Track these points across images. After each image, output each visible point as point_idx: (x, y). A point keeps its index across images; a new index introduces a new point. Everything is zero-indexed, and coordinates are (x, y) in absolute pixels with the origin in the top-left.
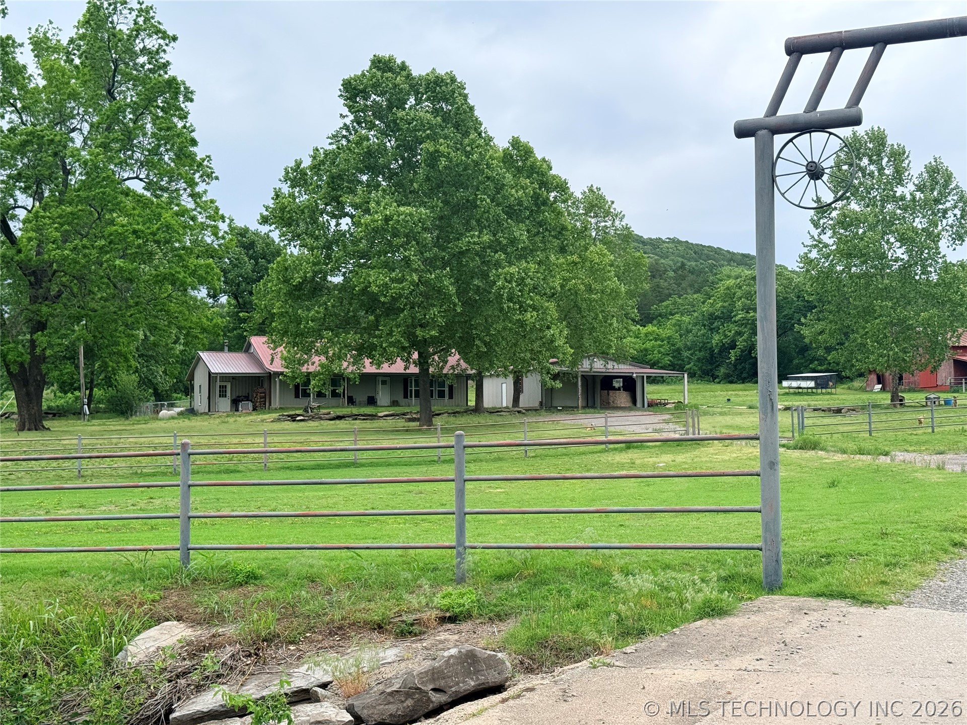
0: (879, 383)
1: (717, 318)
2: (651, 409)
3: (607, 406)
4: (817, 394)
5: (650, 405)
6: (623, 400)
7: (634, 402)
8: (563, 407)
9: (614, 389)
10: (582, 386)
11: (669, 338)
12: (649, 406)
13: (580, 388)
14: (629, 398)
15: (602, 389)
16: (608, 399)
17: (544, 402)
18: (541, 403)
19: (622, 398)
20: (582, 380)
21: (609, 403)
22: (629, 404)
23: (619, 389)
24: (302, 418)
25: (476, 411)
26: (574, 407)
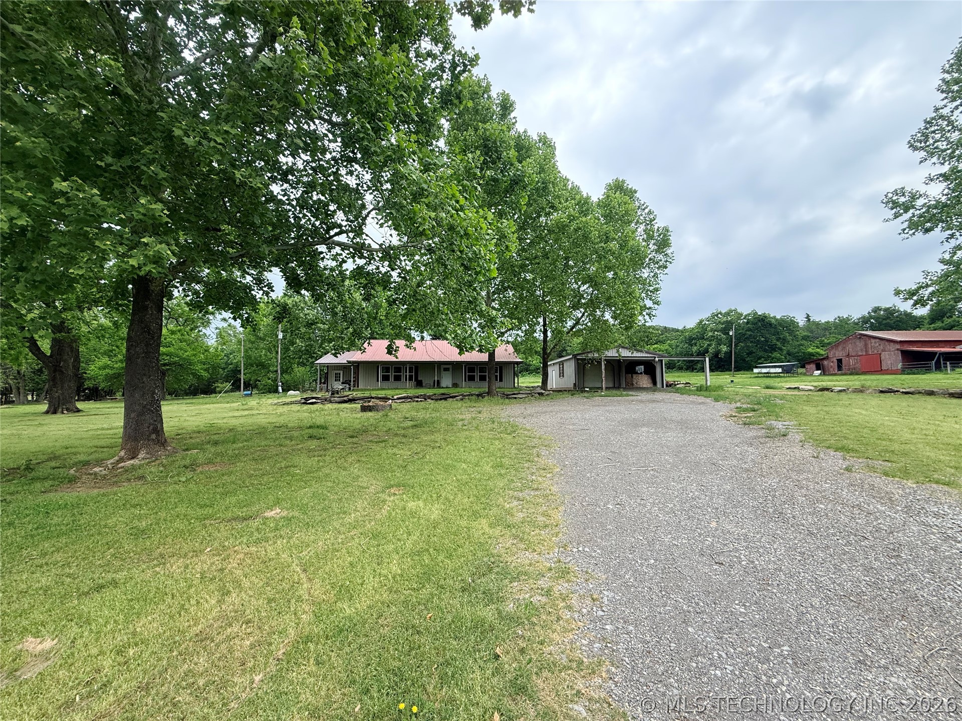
0: (818, 369)
1: (694, 339)
2: (669, 389)
3: (631, 387)
4: (784, 377)
5: (669, 385)
6: (645, 382)
7: (655, 383)
8: (590, 388)
9: (637, 373)
10: (606, 369)
11: (666, 350)
12: (667, 386)
13: (603, 371)
14: (650, 381)
15: (627, 373)
16: (632, 381)
17: (577, 384)
18: (575, 384)
19: (644, 381)
20: (605, 364)
21: (633, 384)
22: (650, 385)
23: (641, 373)
24: (314, 400)
25: (489, 393)
26: (598, 388)
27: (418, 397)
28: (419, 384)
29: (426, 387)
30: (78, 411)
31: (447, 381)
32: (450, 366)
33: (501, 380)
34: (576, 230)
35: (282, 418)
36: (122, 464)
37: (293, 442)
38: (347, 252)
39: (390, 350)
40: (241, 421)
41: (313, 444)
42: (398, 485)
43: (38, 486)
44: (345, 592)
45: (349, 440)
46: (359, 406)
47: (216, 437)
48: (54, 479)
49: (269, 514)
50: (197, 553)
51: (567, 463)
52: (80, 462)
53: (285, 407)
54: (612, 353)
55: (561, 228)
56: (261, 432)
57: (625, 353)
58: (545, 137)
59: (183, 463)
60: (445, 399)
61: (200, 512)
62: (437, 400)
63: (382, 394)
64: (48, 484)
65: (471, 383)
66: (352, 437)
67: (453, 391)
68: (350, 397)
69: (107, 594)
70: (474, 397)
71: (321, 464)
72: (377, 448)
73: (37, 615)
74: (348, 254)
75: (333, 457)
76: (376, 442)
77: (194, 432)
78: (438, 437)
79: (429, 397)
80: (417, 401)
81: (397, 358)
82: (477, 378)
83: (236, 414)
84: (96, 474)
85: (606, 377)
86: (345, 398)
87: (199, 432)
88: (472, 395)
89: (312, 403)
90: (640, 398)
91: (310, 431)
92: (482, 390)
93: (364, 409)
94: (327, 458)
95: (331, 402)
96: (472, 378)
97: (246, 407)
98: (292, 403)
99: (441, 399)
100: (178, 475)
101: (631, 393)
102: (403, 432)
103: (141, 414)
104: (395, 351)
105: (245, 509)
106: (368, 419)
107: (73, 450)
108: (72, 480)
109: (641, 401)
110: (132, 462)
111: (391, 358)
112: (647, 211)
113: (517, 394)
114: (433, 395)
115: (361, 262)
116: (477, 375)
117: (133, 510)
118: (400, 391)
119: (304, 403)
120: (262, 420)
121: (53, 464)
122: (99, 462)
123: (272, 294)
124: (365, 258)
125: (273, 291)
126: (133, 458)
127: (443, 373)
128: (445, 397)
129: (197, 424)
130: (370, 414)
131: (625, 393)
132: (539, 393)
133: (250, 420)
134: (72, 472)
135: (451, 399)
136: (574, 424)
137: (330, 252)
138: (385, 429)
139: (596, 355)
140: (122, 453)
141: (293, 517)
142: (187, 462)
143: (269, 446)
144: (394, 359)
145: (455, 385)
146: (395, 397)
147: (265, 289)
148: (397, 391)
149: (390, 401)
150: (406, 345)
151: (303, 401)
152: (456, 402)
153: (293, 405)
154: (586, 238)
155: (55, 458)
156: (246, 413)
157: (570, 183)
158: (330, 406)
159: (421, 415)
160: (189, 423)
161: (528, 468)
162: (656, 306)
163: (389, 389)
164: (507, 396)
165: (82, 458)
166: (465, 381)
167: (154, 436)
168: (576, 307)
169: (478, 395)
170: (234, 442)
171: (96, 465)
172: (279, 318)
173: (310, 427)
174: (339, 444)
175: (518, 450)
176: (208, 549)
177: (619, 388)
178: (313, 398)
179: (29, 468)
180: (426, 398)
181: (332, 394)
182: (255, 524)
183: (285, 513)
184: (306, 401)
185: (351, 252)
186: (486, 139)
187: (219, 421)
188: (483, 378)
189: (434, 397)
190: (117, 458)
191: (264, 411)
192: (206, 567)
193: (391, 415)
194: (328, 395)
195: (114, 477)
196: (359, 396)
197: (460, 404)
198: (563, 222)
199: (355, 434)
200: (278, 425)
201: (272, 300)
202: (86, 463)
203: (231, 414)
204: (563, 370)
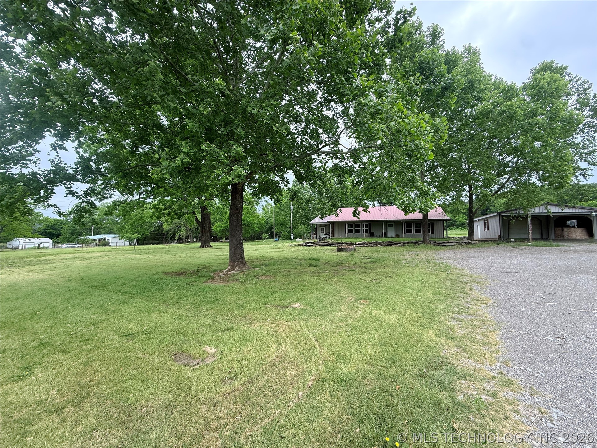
3: (561, 238)
6: (578, 234)
7: (591, 235)
8: (516, 239)
9: (568, 226)
10: (532, 224)
13: (530, 225)
14: (585, 233)
15: (556, 226)
16: (563, 234)
17: (502, 235)
18: (500, 236)
19: (579, 233)
20: (532, 219)
21: (563, 236)
22: (584, 236)
23: (574, 227)
24: (310, 244)
25: (424, 242)
26: (525, 239)
27: (372, 244)
28: (372, 235)
29: (377, 237)
30: (211, 247)
31: (391, 233)
32: (393, 223)
33: (433, 232)
34: (500, 114)
35: (295, 253)
36: (229, 273)
37: (302, 267)
38: (328, 156)
39: (355, 214)
40: (276, 254)
41: (312, 269)
42: (365, 299)
43: (201, 279)
44: (341, 358)
45: (332, 268)
46: (336, 248)
47: (265, 262)
48: (206, 277)
49: (294, 306)
50: (265, 321)
51: (499, 298)
52: (215, 270)
53: (296, 247)
54: (539, 210)
55: (486, 114)
56: (285, 261)
57: (555, 210)
58: (470, 48)
59: (253, 274)
60: (391, 245)
61: (263, 300)
62: (385, 245)
63: (349, 241)
64: (205, 279)
65: (409, 235)
66: (333, 266)
67: (396, 240)
68: (330, 242)
69: (231, 333)
70: (412, 245)
71: (318, 281)
72: (350, 274)
73: (208, 337)
74: (329, 158)
75: (324, 277)
76: (348, 271)
77: (255, 259)
78: (389, 270)
79: (380, 244)
80: (371, 246)
81: (359, 219)
82: (414, 231)
83: (273, 250)
84: (220, 276)
85: (533, 230)
86: (327, 243)
87: (258, 259)
88: (410, 243)
89: (309, 246)
90: (573, 248)
91: (310, 261)
92: (418, 240)
93: (339, 250)
94: (321, 278)
95: (319, 245)
96: (409, 231)
97: (277, 247)
98: (299, 245)
99: (388, 245)
100: (252, 280)
101: (562, 244)
102: (364, 265)
103: (236, 249)
104: (358, 214)
105: (283, 301)
106: (342, 256)
107: (211, 264)
108: (213, 278)
109: (575, 251)
110: (233, 272)
111: (356, 219)
112: (579, 82)
113: (447, 243)
114: (382, 243)
115: (336, 161)
116: (413, 229)
117: (236, 295)
118: (360, 240)
119: (305, 246)
120: (285, 254)
121: (205, 270)
122: (221, 271)
123: (289, 185)
124: (339, 158)
125: (289, 184)
126: (233, 270)
127: (389, 229)
128: (390, 244)
129: (256, 255)
130: (342, 253)
131: (554, 243)
132: (465, 243)
133: (280, 254)
134: (212, 274)
135: (395, 245)
136: (502, 268)
137: (319, 158)
138: (352, 263)
139: (522, 212)
140: (229, 267)
141: (307, 309)
142: (255, 274)
143: (290, 268)
144: (357, 219)
145: (397, 236)
146: (357, 243)
147: (285, 183)
148: (358, 240)
149: (354, 246)
150: (364, 210)
151: (305, 244)
152: (399, 247)
153: (299, 247)
154: (511, 117)
155: (206, 267)
156: (277, 250)
157: (493, 77)
158: (318, 247)
159: (375, 255)
160: (254, 254)
161: (463, 298)
162: (592, 167)
163: (353, 238)
164: (439, 244)
165: (215, 268)
166: (405, 233)
167: (241, 260)
168: (500, 175)
169: (415, 243)
170: (274, 266)
171: (220, 272)
172: (292, 198)
173: (310, 259)
174: (327, 270)
175: (453, 283)
176: (269, 320)
177: (547, 239)
178: (310, 243)
179: (198, 271)
180: (377, 244)
181: (320, 241)
182: (289, 310)
183: (302, 307)
184: (306, 245)
185: (331, 156)
186: (421, 63)
187: (266, 254)
188: (418, 231)
189: (382, 244)
190: (227, 269)
191: (286, 250)
192: (269, 329)
193: (356, 254)
194: (317, 241)
195: (227, 279)
196: (335, 242)
197: (402, 249)
198: (487, 109)
199: (336, 265)
200: (293, 257)
201: (289, 189)
202: (217, 271)
203: (270, 250)
204: (488, 225)
